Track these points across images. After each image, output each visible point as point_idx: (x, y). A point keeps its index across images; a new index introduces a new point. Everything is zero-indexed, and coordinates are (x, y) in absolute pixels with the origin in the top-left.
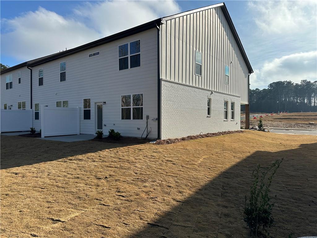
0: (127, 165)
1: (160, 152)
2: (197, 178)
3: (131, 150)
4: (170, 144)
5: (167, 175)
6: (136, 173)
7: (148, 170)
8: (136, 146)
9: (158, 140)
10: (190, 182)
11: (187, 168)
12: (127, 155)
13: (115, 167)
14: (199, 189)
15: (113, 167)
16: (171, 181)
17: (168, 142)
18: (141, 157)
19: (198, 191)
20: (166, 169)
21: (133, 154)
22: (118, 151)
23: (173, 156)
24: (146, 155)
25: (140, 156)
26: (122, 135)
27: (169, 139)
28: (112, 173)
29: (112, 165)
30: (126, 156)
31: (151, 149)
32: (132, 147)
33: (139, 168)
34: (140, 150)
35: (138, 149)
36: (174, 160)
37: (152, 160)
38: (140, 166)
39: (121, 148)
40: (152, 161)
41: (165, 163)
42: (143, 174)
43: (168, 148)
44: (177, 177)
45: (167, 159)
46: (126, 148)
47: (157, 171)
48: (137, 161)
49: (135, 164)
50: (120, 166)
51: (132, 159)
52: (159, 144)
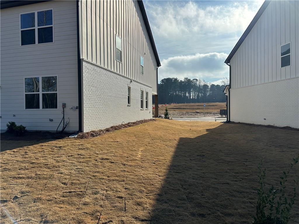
0: (46, 172)
1: (87, 149)
2: (148, 179)
3: (46, 148)
4: (96, 137)
5: (110, 180)
6: (64, 184)
7: (81, 175)
8: (51, 142)
9: (80, 134)
10: (142, 186)
11: (130, 166)
12: (43, 157)
13: (28, 178)
14: (159, 195)
15: (23, 178)
16: (119, 188)
17: (93, 134)
18: (64, 158)
19: (158, 197)
20: (105, 171)
21: (52, 154)
22: (27, 151)
23: (106, 151)
24: (70, 155)
25: (62, 157)
26: (27, 129)
27: (93, 132)
28: (25, 189)
29: (22, 174)
30: (42, 159)
31: (75, 145)
32: (47, 144)
33: (67, 175)
34: (59, 147)
35: (56, 147)
36: (110, 158)
37: (82, 160)
38: (68, 171)
39: (31, 147)
40: (83, 162)
41: (101, 162)
42: (75, 184)
43: (96, 142)
44: (123, 181)
45: (100, 156)
46: (37, 146)
47: (94, 176)
48: (60, 163)
49: (58, 169)
50: (36, 175)
51: (51, 161)
52: (82, 137)
